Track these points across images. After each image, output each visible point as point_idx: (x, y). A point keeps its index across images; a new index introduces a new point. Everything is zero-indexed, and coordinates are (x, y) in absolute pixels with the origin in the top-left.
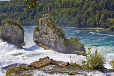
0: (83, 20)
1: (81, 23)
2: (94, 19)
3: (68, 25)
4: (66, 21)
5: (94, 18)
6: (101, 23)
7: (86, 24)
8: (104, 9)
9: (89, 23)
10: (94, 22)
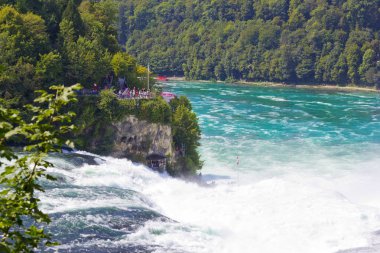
0: (304, 62)
1: (298, 70)
2: (340, 59)
3: (251, 75)
4: (242, 62)
5: (337, 56)
6: (364, 71)
7: (312, 74)
8: (357, 26)
9: (323, 71)
10: (338, 68)
